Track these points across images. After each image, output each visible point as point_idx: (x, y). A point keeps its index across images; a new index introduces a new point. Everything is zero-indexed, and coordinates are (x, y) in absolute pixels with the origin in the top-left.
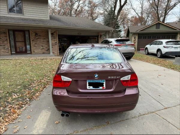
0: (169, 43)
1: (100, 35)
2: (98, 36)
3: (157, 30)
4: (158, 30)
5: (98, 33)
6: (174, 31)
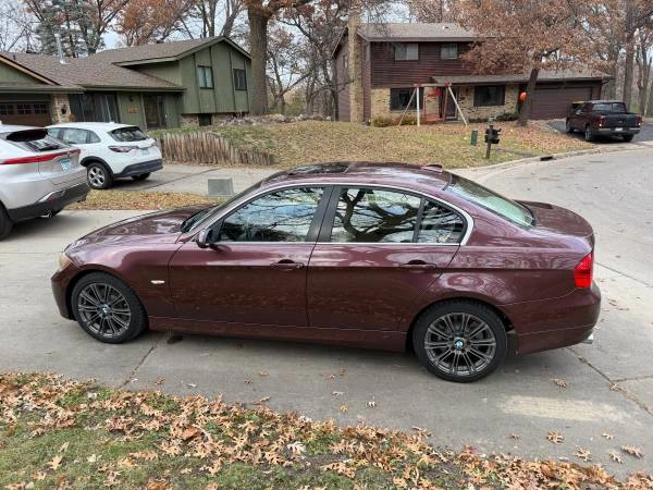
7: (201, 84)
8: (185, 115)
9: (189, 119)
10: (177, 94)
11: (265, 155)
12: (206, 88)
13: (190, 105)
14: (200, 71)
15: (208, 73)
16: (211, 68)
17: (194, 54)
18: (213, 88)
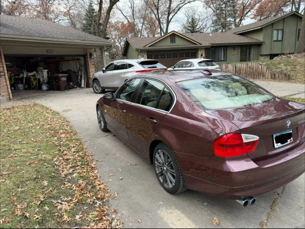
0: (202, 64)
1: (88, 53)
2: (85, 56)
3: (172, 44)
4: (174, 44)
5: (85, 50)
6: (194, 46)
7: (275, 39)
8: (262, 55)
9: (264, 57)
10: (259, 45)
11: (285, 75)
12: (277, 41)
13: (265, 50)
14: (275, 32)
15: (280, 33)
16: (283, 30)
17: (273, 24)
18: (282, 41)
